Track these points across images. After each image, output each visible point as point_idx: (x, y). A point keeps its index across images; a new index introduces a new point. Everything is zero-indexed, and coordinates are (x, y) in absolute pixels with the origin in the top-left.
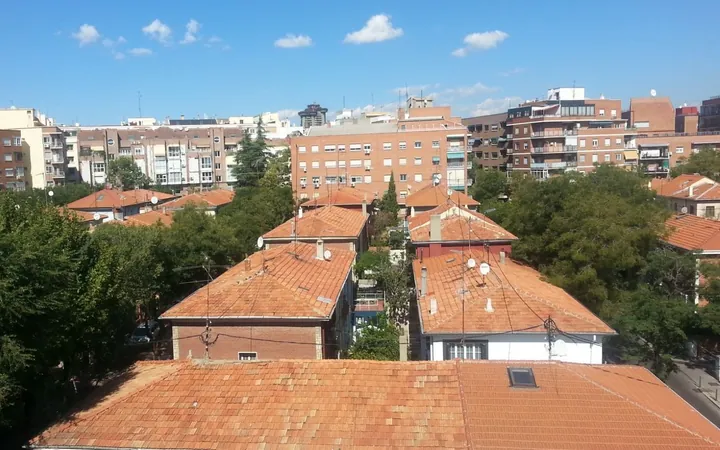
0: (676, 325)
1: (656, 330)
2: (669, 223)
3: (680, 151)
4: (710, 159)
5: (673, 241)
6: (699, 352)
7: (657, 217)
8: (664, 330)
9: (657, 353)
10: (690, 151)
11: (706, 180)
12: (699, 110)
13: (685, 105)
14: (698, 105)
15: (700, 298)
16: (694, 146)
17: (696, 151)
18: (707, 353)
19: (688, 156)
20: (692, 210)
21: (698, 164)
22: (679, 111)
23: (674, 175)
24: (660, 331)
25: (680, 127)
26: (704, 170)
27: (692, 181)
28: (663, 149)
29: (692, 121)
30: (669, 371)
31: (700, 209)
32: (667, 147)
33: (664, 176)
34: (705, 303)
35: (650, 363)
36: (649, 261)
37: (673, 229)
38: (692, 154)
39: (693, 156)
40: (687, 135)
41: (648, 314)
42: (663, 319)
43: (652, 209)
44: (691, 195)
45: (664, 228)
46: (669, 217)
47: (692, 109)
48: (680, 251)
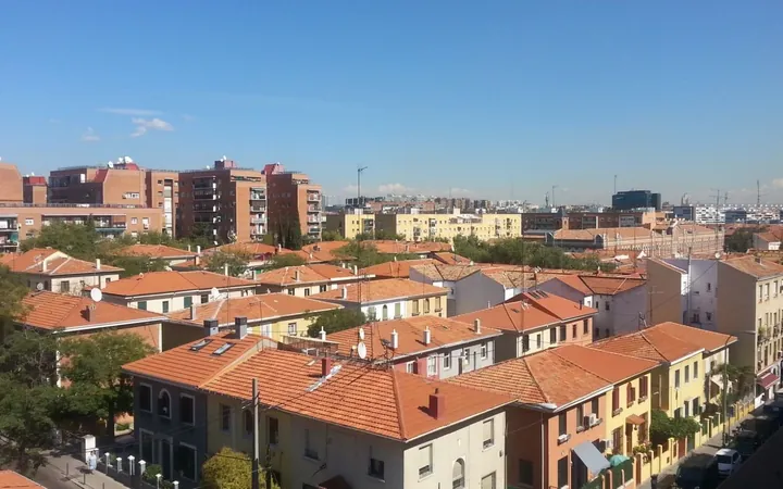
0: (43, 414)
1: (21, 424)
2: (26, 302)
3: (30, 223)
4: (61, 232)
5: (31, 321)
6: (64, 437)
7: (13, 295)
8: (30, 422)
9: (22, 449)
10: (40, 223)
11: (59, 254)
12: (47, 181)
13: (33, 174)
14: (47, 176)
15: (63, 380)
16: (44, 218)
17: (47, 223)
18: (72, 436)
19: (38, 228)
20: (48, 286)
21: (49, 237)
22: (26, 180)
23: (25, 248)
24: (25, 423)
25: (28, 198)
26: (56, 243)
27: (44, 256)
28: (11, 220)
29: (40, 192)
30: (36, 466)
31: (55, 284)
32: (15, 218)
33: (13, 250)
34: (68, 383)
35: (15, 463)
36: (7, 347)
37: (31, 307)
38: (43, 225)
39: (45, 229)
40: (36, 206)
41: (9, 406)
42: (28, 409)
43: (7, 287)
44: (45, 270)
45: (21, 307)
46: (26, 294)
47: (40, 180)
48: (42, 332)
